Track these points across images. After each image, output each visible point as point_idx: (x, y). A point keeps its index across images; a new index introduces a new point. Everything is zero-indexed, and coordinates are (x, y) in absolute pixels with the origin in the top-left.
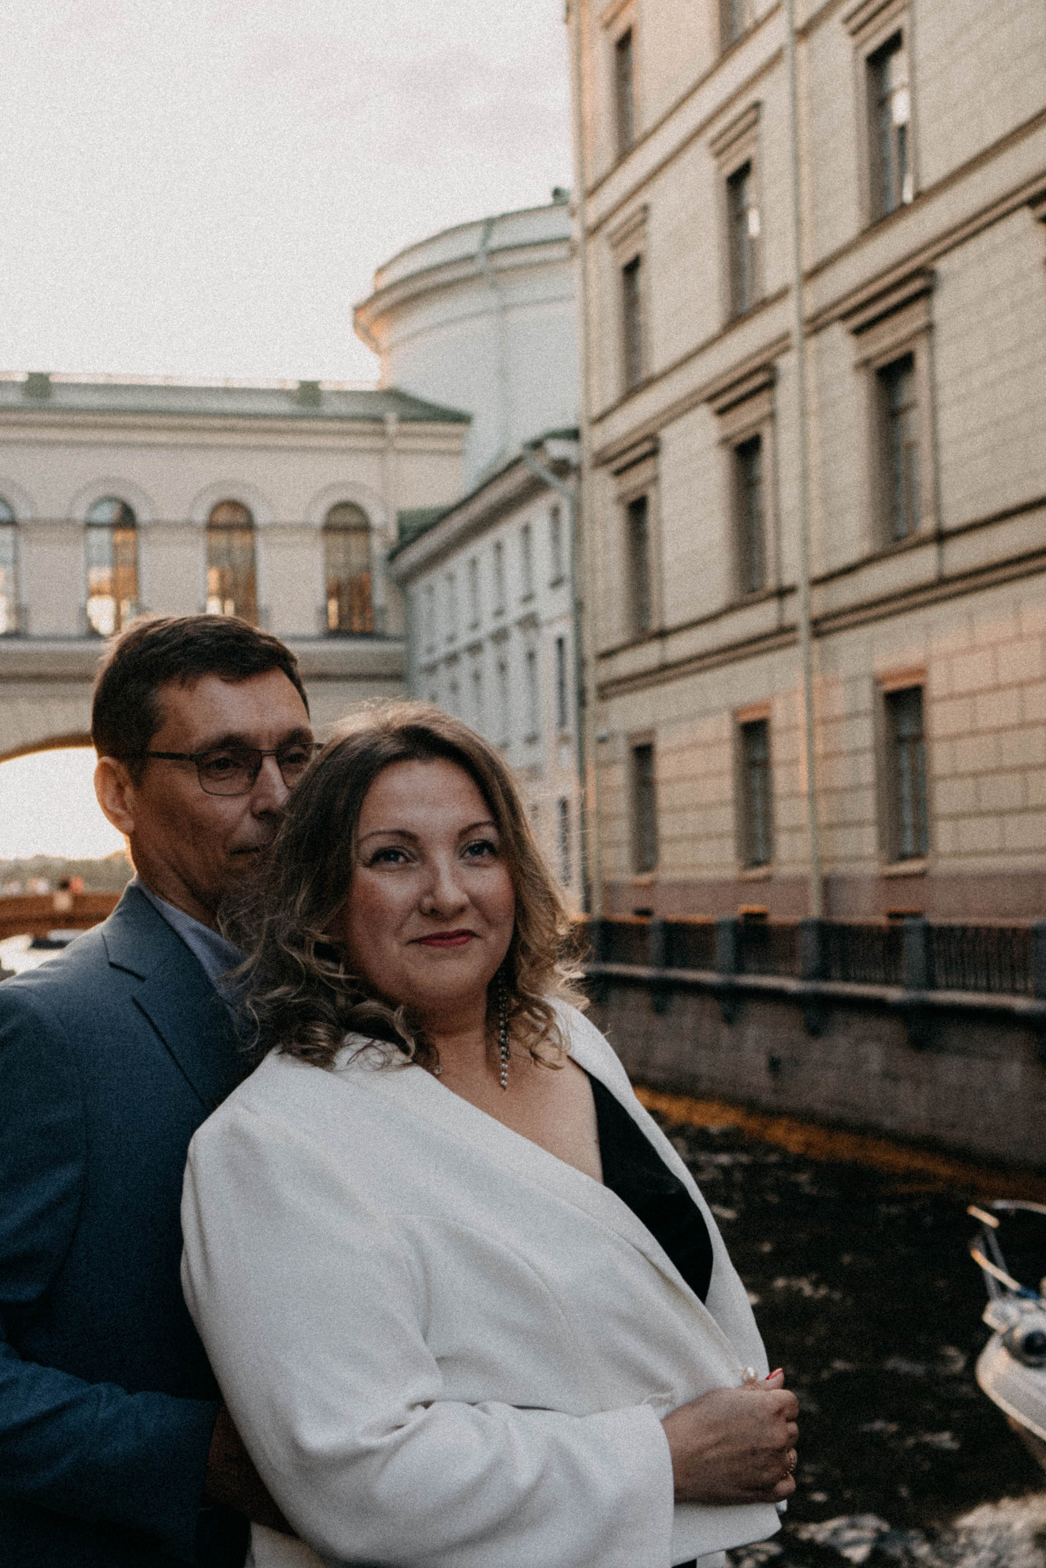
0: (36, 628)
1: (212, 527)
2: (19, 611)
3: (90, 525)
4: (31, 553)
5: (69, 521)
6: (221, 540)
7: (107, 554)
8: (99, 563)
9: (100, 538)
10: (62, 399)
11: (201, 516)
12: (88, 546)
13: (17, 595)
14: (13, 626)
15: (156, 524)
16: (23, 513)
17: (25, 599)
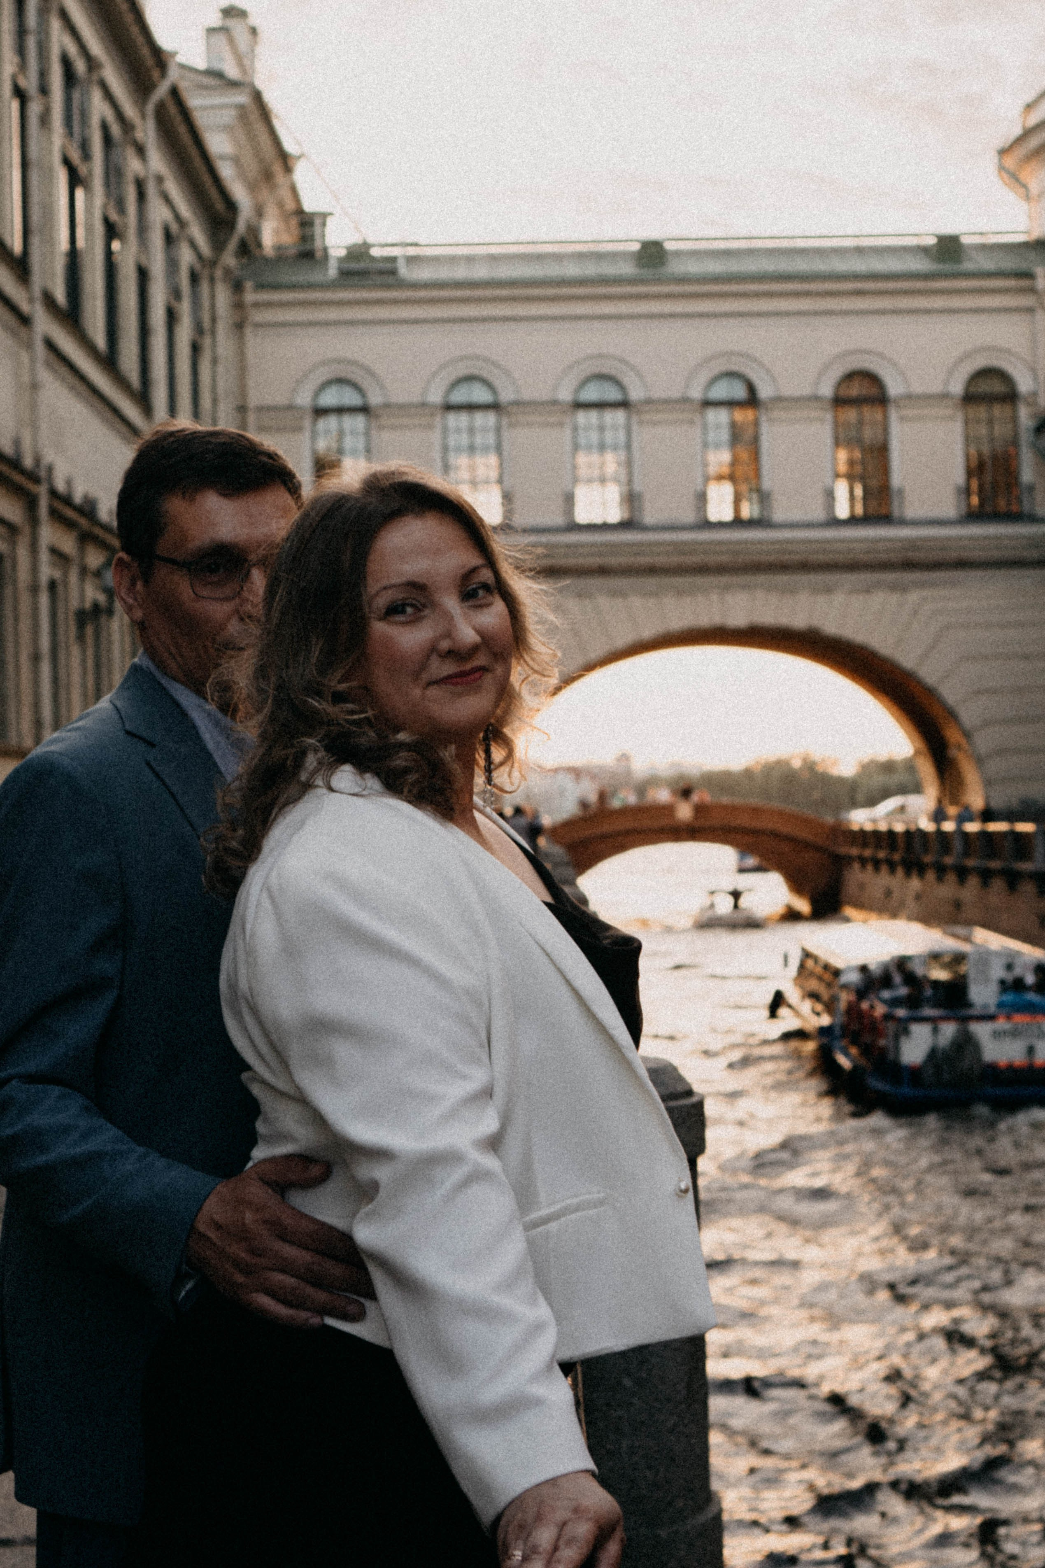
0: (649, 517)
1: (839, 401)
2: (631, 499)
3: (707, 404)
4: (642, 436)
5: (685, 400)
6: (851, 414)
7: (725, 435)
8: (717, 446)
9: (720, 417)
10: (676, 267)
11: (827, 390)
12: (705, 427)
13: (630, 481)
14: (626, 516)
15: (779, 399)
16: (636, 394)
17: (637, 487)
